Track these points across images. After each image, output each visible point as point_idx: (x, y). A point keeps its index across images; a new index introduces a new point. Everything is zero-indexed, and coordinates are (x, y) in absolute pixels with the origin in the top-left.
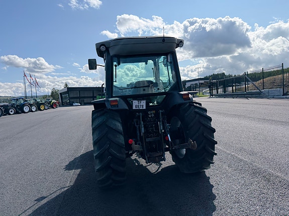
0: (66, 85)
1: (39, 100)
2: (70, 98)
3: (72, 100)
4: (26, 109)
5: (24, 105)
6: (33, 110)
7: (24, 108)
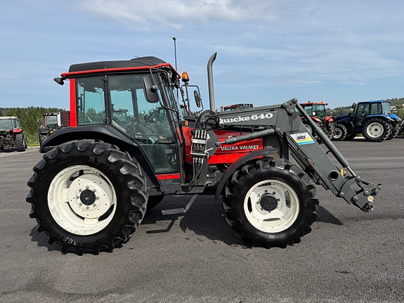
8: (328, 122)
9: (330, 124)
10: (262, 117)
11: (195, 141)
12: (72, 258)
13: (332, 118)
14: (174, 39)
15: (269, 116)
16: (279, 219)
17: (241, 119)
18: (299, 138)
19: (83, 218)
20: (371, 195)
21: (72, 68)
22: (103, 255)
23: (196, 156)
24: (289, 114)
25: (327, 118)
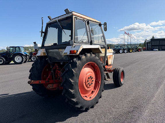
0: (153, 37)
1: (130, 47)
2: (152, 46)
3: (153, 47)
4: (121, 51)
5: (120, 49)
6: (125, 52)
7: (120, 51)
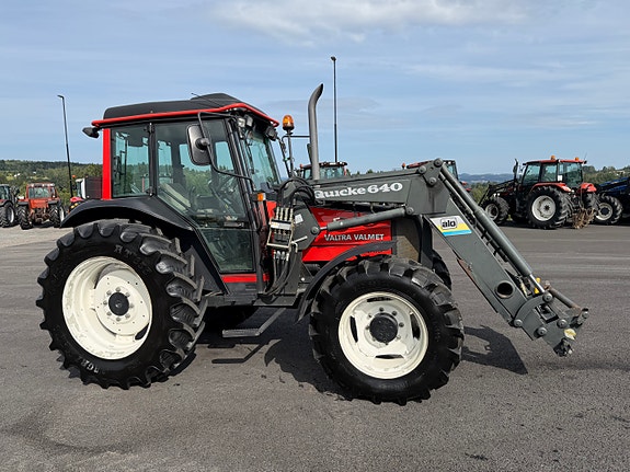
8: (585, 192)
9: (590, 196)
10: (385, 188)
11: (274, 225)
12: (95, 390)
13: (596, 186)
14: (334, 59)
15: (396, 187)
16: (400, 356)
17: (351, 191)
18: (445, 225)
19: (114, 334)
20: (572, 326)
21: (109, 113)
22: (136, 390)
23: (277, 249)
24: (430, 185)
25: (585, 185)
